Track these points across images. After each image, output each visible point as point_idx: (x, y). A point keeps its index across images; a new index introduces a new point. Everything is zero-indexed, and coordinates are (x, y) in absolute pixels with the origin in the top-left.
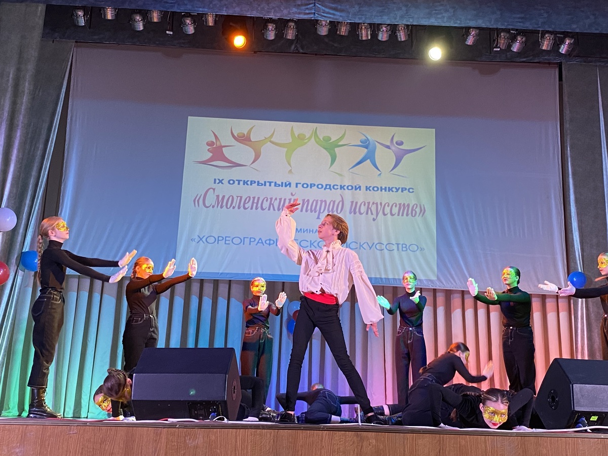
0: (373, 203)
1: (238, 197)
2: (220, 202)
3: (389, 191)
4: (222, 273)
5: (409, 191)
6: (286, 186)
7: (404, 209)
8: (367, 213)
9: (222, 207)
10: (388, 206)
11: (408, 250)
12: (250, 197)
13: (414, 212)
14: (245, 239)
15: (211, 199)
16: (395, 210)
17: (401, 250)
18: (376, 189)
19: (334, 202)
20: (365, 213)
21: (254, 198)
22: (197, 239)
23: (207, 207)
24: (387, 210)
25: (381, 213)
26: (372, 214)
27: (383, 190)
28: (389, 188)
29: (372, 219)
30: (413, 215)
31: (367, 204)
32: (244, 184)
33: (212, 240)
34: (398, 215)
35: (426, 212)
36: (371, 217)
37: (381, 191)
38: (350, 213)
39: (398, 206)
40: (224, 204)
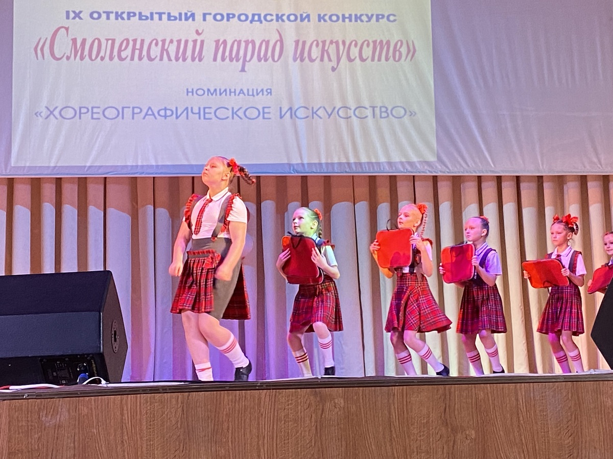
0: (331, 42)
1: (107, 40)
2: (79, 49)
3: (356, 21)
4: (90, 167)
5: (388, 19)
6: (187, 19)
7: (381, 49)
8: (322, 60)
9: (82, 58)
10: (356, 45)
11: (390, 116)
12: (128, 40)
13: (397, 53)
14: (125, 109)
15: (63, 46)
16: (367, 52)
17: (379, 116)
18: (334, 18)
19: (268, 43)
20: (319, 59)
21: (135, 41)
22: (45, 113)
23: (58, 59)
24: (355, 52)
25: (344, 59)
26: (330, 60)
27: (347, 20)
28: (356, 15)
29: (330, 67)
30: (397, 59)
31: (321, 45)
32: (117, 19)
33: (70, 113)
34: (373, 60)
35: (417, 53)
36: (329, 65)
37: (344, 21)
38: (295, 60)
39: (371, 45)
40: (86, 52)
